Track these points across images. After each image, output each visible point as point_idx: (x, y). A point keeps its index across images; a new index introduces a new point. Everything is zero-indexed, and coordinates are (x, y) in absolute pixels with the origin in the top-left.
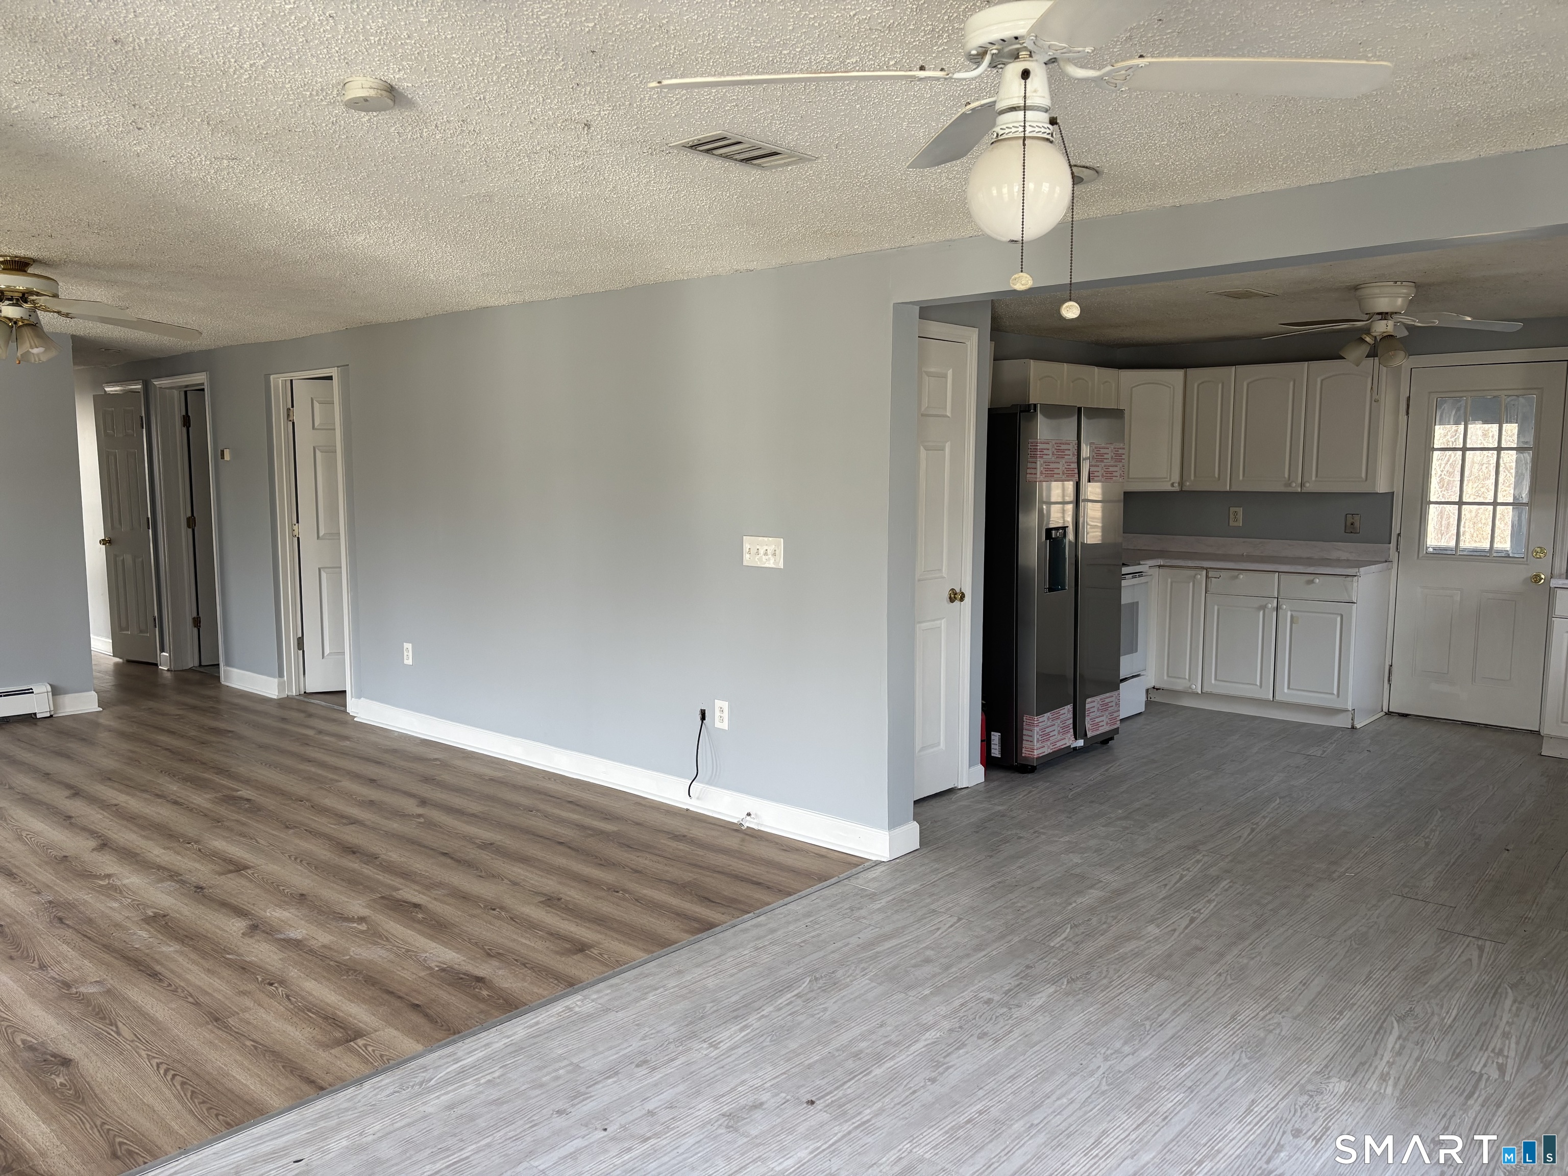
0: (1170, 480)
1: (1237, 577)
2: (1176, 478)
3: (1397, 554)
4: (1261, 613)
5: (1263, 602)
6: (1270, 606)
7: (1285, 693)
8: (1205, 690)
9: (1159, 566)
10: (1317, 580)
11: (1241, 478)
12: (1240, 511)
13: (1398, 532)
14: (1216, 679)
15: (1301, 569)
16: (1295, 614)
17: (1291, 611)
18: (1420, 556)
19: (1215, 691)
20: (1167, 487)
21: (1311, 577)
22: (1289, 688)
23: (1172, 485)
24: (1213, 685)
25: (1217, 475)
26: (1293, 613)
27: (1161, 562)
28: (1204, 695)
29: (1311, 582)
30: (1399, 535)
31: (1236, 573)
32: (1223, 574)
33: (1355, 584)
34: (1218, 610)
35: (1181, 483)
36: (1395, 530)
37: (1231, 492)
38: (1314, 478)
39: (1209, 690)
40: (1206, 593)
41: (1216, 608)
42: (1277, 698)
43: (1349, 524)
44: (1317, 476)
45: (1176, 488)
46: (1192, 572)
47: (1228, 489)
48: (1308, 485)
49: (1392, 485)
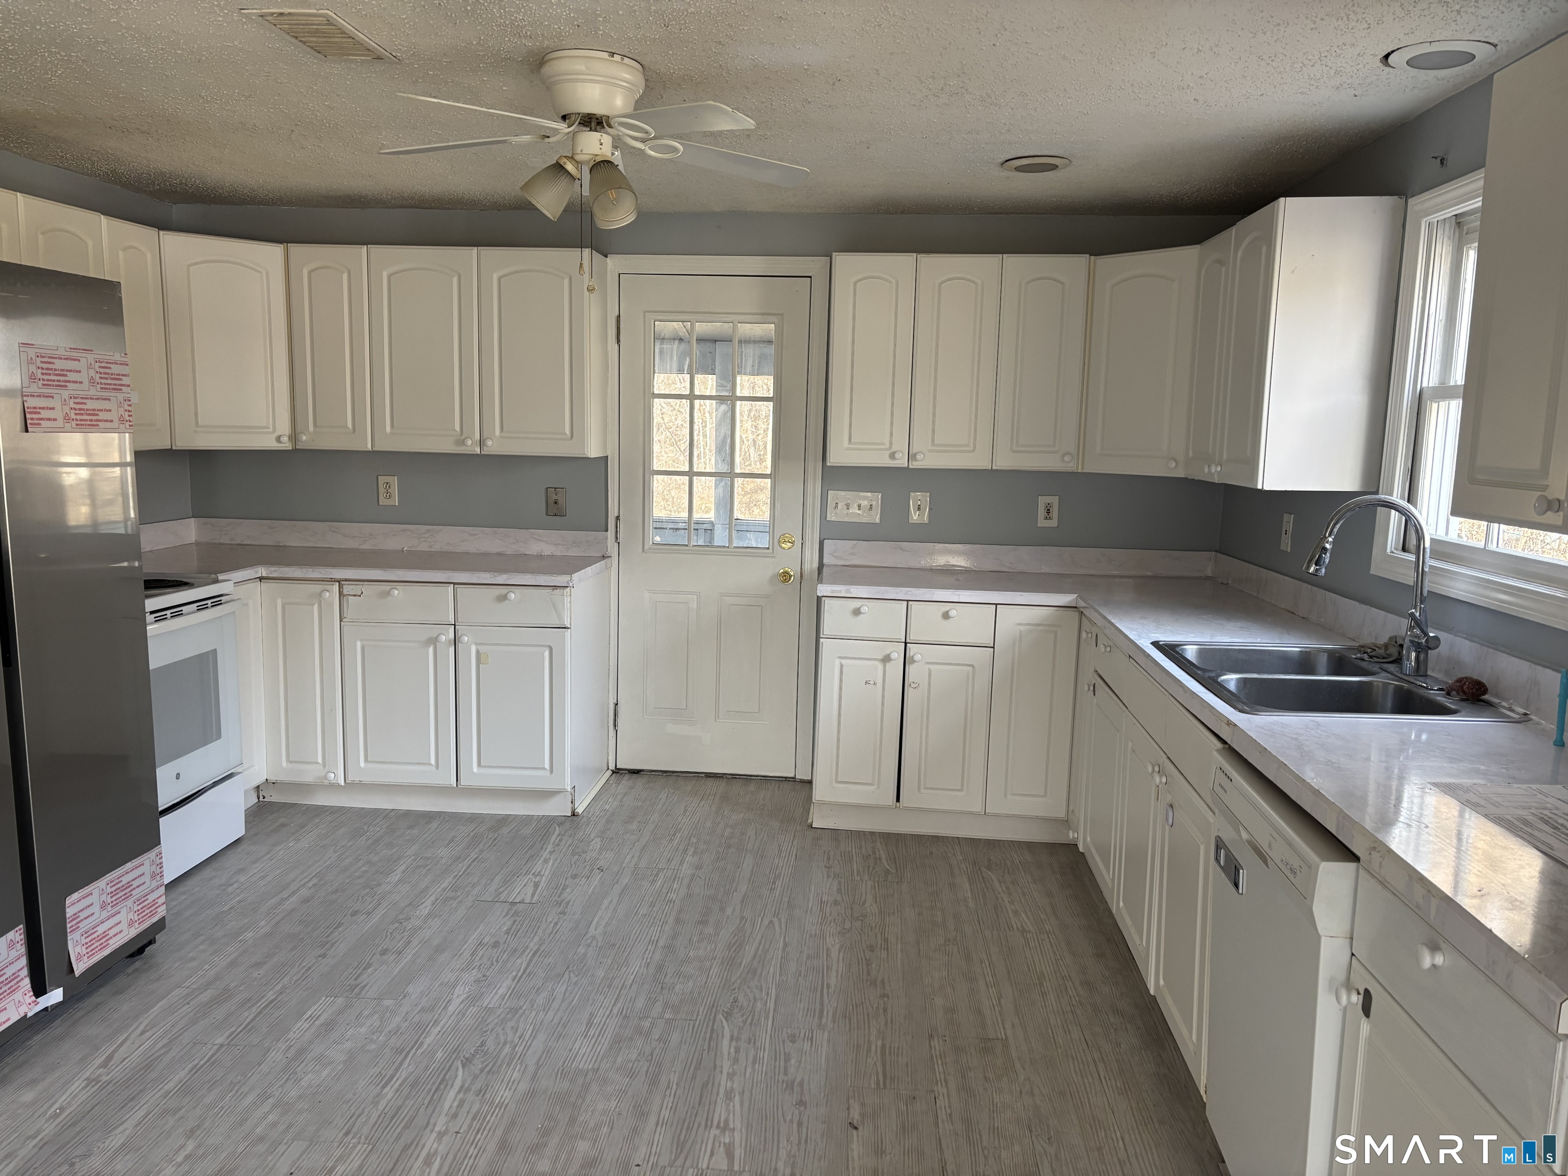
0: (274, 431)
1: (388, 593)
2: (284, 427)
3: (616, 545)
4: (431, 650)
5: (432, 631)
6: (443, 638)
7: (473, 774)
8: (350, 778)
9: (261, 579)
10: (513, 596)
11: (388, 429)
12: (394, 481)
13: (616, 515)
14: (366, 760)
15: (486, 577)
16: (482, 649)
17: (476, 644)
18: (646, 548)
19: (367, 779)
20: (268, 443)
21: (503, 591)
22: (479, 765)
23: (278, 439)
24: (362, 770)
25: (350, 425)
26: (480, 648)
27: (262, 571)
28: (350, 786)
29: (503, 598)
30: (618, 518)
31: (386, 587)
32: (367, 589)
33: (567, 600)
34: (363, 648)
35: (294, 437)
36: (613, 513)
37: (374, 452)
38: (497, 433)
39: (357, 779)
40: (341, 621)
41: (359, 644)
42: (464, 782)
43: (551, 501)
44: (502, 429)
45: (286, 445)
46: (317, 588)
47: (369, 447)
48: (489, 443)
49: (605, 447)
